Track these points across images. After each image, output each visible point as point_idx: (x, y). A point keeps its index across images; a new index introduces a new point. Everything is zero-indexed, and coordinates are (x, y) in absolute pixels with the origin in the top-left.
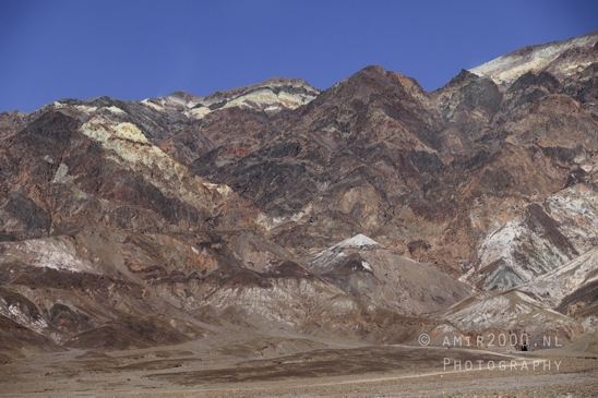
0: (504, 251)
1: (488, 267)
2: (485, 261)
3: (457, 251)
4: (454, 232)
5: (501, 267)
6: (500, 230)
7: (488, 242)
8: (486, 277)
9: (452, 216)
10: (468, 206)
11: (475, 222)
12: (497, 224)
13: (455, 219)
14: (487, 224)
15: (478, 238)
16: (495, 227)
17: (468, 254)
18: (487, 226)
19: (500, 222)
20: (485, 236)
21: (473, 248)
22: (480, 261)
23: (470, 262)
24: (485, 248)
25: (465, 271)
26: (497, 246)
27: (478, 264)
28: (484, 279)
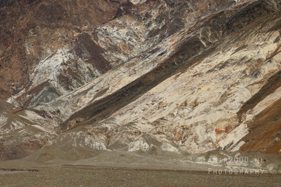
0: (52, 74)
1: (36, 88)
2: (35, 83)
3: (10, 75)
4: (8, 59)
5: (45, 89)
6: (51, 56)
7: (40, 67)
8: (33, 97)
9: (7, 45)
10: (23, 36)
11: (29, 50)
12: (49, 51)
13: (10, 48)
14: (40, 52)
15: (31, 64)
16: (47, 54)
17: (20, 78)
18: (40, 54)
19: (52, 50)
20: (38, 61)
21: (26, 72)
22: (31, 83)
23: (22, 84)
24: (37, 72)
25: (16, 92)
26: (47, 70)
27: (29, 86)
28: (30, 98)
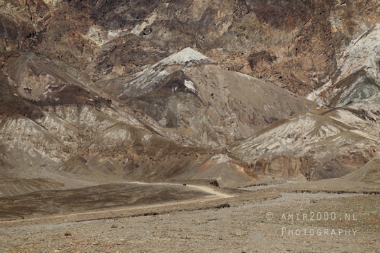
0: (368, 59)
1: (346, 79)
2: (345, 73)
3: (310, 62)
4: (307, 40)
5: (360, 79)
6: (367, 34)
7: (350, 49)
8: (342, 91)
9: (305, 20)
10: (327, 7)
11: (336, 25)
12: (364, 26)
13: (309, 23)
14: (351, 28)
15: (339, 45)
16: (360, 31)
17: (324, 65)
18: (351, 30)
19: (368, 24)
20: (348, 41)
21: (332, 57)
22: (340, 72)
23: (326, 74)
24: (346, 57)
25: (318, 85)
26: (361, 54)
27: (337, 76)
28: (339, 94)
